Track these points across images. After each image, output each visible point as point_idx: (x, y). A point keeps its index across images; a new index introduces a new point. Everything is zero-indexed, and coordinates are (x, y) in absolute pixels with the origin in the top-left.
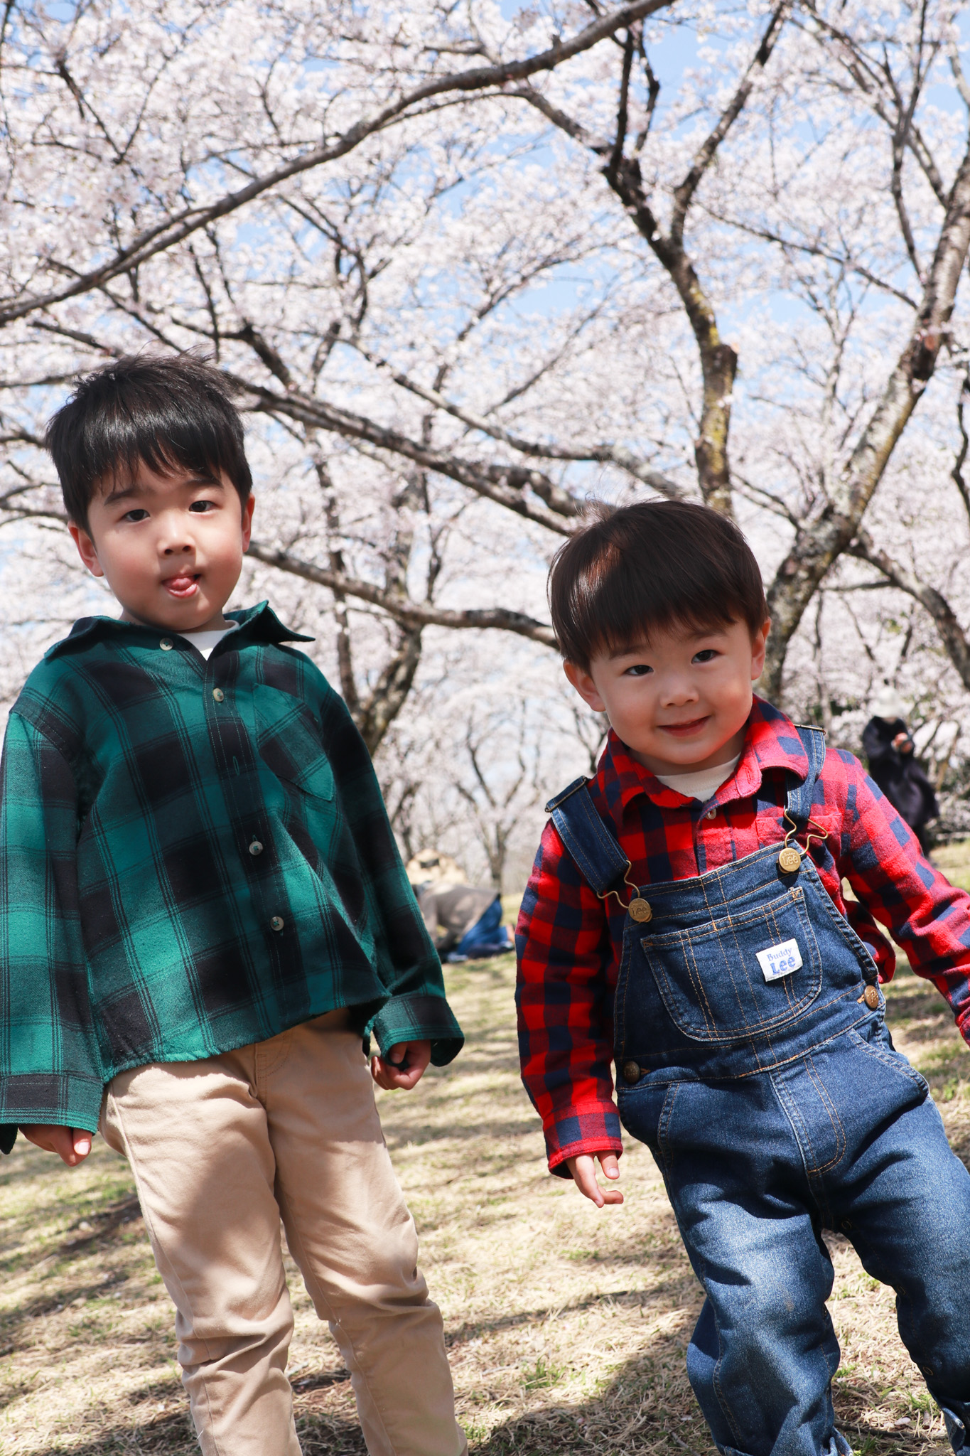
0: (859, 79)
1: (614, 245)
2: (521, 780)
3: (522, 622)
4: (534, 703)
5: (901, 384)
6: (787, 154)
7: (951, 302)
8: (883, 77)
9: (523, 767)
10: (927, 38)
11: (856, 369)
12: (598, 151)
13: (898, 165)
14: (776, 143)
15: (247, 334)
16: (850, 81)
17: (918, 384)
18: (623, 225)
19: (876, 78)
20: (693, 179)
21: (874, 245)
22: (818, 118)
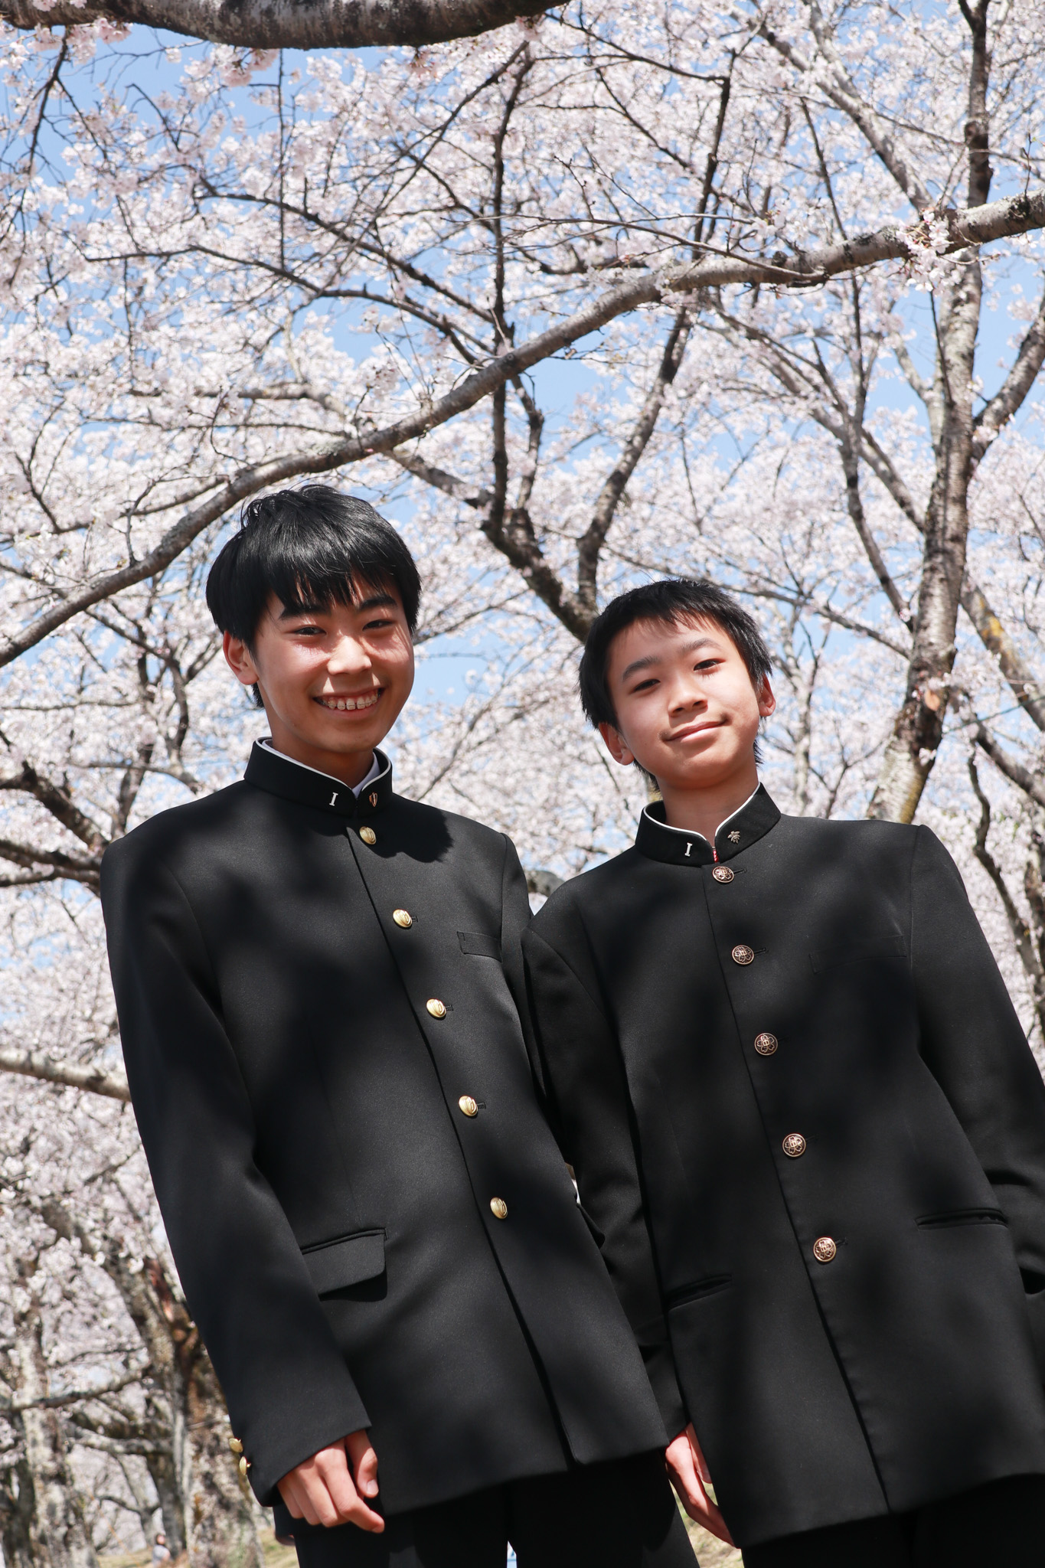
0: (788, 383)
1: (501, 606)
5: (903, 755)
6: (706, 475)
7: (950, 648)
8: (818, 379)
10: (864, 329)
11: (829, 727)
12: (473, 503)
13: (853, 481)
14: (691, 462)
15: (28, 779)
17: (925, 754)
18: (510, 580)
19: (809, 380)
20: (599, 528)
21: (830, 573)
22: (739, 428)
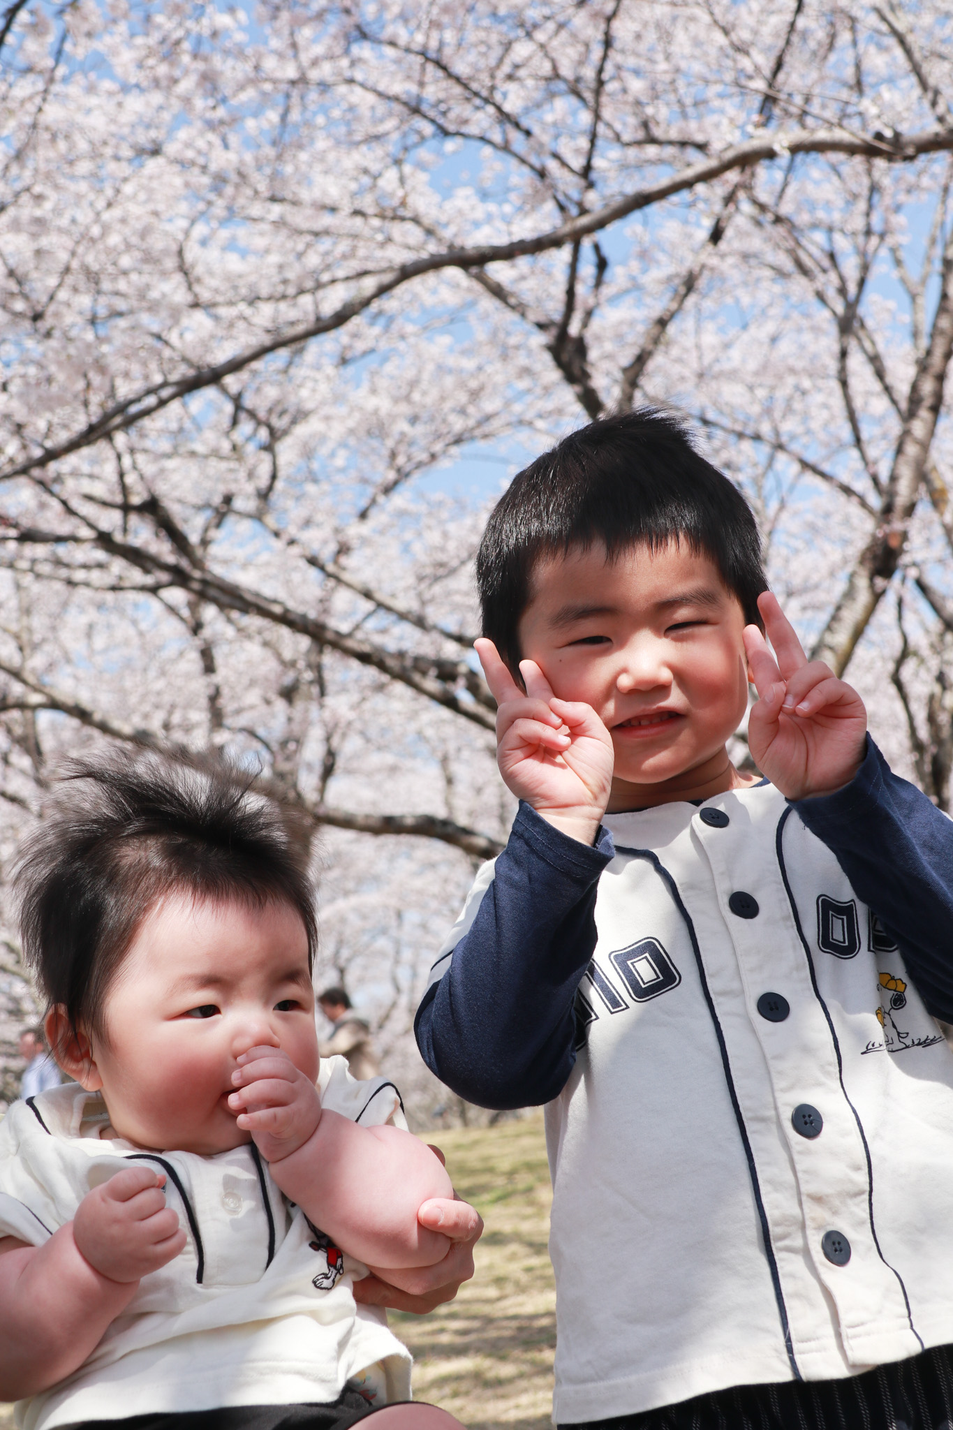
0: (799, 264)
1: (530, 424)
2: (394, 1005)
3: (449, 830)
4: (412, 917)
5: (862, 583)
8: (828, 264)
9: (398, 990)
12: (541, 326)
13: (844, 354)
15: (152, 507)
16: (789, 265)
17: (880, 582)
19: (819, 264)
20: (641, 360)
